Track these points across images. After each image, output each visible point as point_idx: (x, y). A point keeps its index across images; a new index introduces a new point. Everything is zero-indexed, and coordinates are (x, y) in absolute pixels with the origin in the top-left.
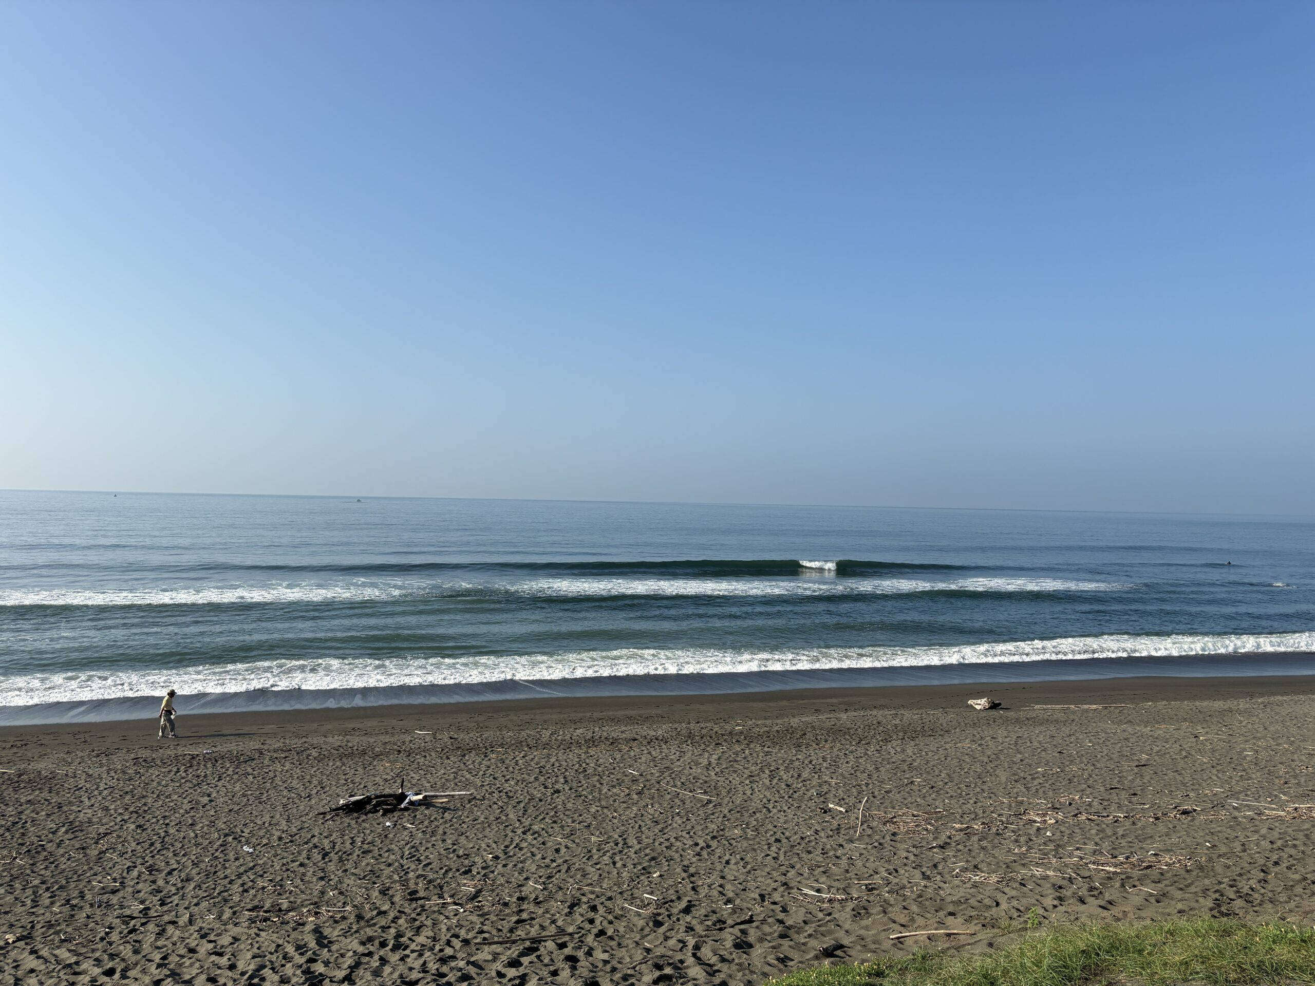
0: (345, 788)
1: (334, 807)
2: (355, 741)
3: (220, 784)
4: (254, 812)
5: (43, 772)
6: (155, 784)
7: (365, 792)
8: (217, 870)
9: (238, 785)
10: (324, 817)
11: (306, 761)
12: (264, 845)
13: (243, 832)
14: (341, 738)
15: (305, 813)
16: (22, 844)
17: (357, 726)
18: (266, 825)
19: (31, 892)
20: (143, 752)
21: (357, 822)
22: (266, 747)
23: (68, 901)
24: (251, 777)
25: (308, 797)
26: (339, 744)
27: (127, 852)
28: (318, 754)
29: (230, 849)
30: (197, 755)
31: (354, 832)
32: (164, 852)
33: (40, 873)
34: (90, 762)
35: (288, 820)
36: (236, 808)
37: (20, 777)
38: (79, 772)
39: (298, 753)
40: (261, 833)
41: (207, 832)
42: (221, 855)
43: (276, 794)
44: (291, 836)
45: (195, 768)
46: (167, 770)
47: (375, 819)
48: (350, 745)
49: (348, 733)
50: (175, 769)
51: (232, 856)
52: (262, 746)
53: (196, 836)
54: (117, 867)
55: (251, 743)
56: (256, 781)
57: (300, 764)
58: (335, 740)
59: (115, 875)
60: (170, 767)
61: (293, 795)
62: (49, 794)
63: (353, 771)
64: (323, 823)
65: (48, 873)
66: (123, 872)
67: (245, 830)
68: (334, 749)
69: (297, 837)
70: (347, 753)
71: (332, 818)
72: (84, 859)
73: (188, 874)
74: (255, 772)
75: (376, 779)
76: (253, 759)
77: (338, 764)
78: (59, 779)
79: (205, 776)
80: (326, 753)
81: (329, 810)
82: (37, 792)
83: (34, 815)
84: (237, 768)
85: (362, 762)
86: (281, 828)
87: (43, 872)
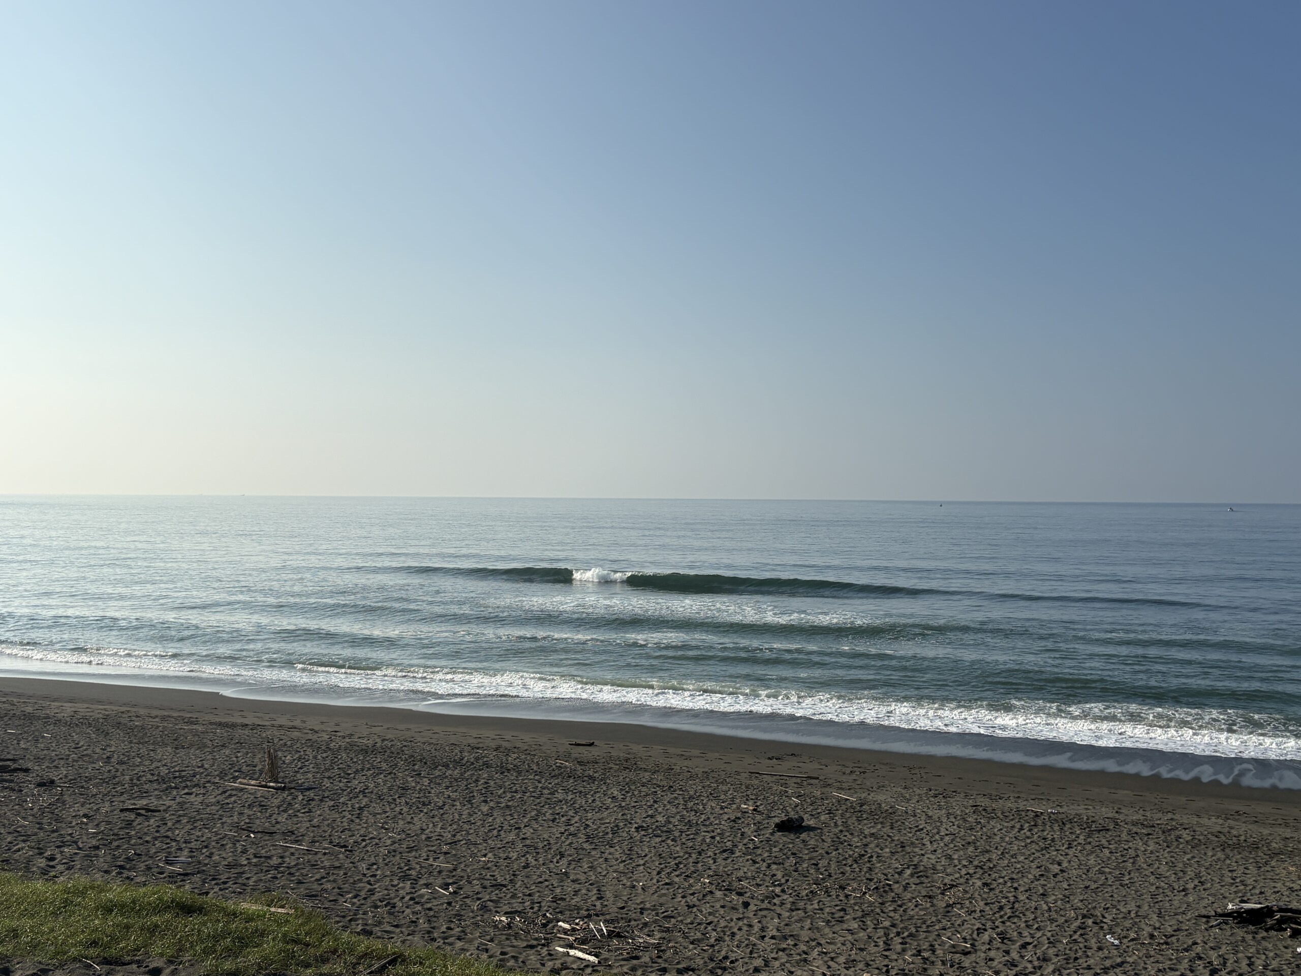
0: (1233, 889)
1: (1219, 910)
2: (1241, 829)
3: (1071, 852)
4: (1116, 896)
5: (883, 805)
6: (998, 839)
7: (1262, 900)
8: (1078, 955)
9: (1092, 857)
10: (1208, 922)
11: (1175, 844)
12: (1133, 940)
13: (1104, 917)
14: (1220, 821)
15: (1181, 910)
16: (871, 880)
17: (1242, 809)
18: (1133, 915)
19: (882, 933)
20: (982, 800)
21: (1254, 938)
22: (1122, 817)
23: (919, 951)
24: (1106, 851)
25: (1183, 890)
26: (1218, 828)
27: (975, 911)
28: (1190, 838)
29: (1091, 934)
30: (1042, 813)
31: (1251, 951)
32: (1016, 920)
33: (890, 915)
34: (928, 802)
35: (1160, 915)
36: (1093, 886)
37: (861, 806)
38: (919, 811)
39: (1164, 832)
40: (1128, 924)
41: (1062, 907)
42: (1080, 940)
43: (1140, 878)
44: (1165, 936)
45: (1041, 828)
46: (1009, 825)
47: (1279, 940)
48: (1234, 832)
49: (1229, 816)
50: (1018, 826)
51: (1093, 943)
52: (1117, 816)
53: (1050, 909)
54: (966, 926)
55: (1103, 809)
56: (1114, 858)
57: (1168, 847)
58: (1213, 823)
59: (964, 934)
60: (1013, 822)
61: (1162, 884)
62: (891, 831)
63: (1242, 868)
64: (1206, 929)
65: (897, 916)
66: (973, 932)
67: (1106, 915)
68: (1213, 835)
69: (1174, 939)
70: (1230, 842)
71: (1218, 925)
72: (931, 909)
73: (1044, 953)
74: (1111, 846)
75: (1277, 885)
76: (1108, 830)
77: (1220, 855)
78: (900, 816)
79: (1053, 840)
80: (1201, 838)
81: (1214, 914)
82: (879, 826)
83: (877, 850)
84: (1089, 837)
85: (1253, 858)
86: (1152, 923)
87: (892, 914)
